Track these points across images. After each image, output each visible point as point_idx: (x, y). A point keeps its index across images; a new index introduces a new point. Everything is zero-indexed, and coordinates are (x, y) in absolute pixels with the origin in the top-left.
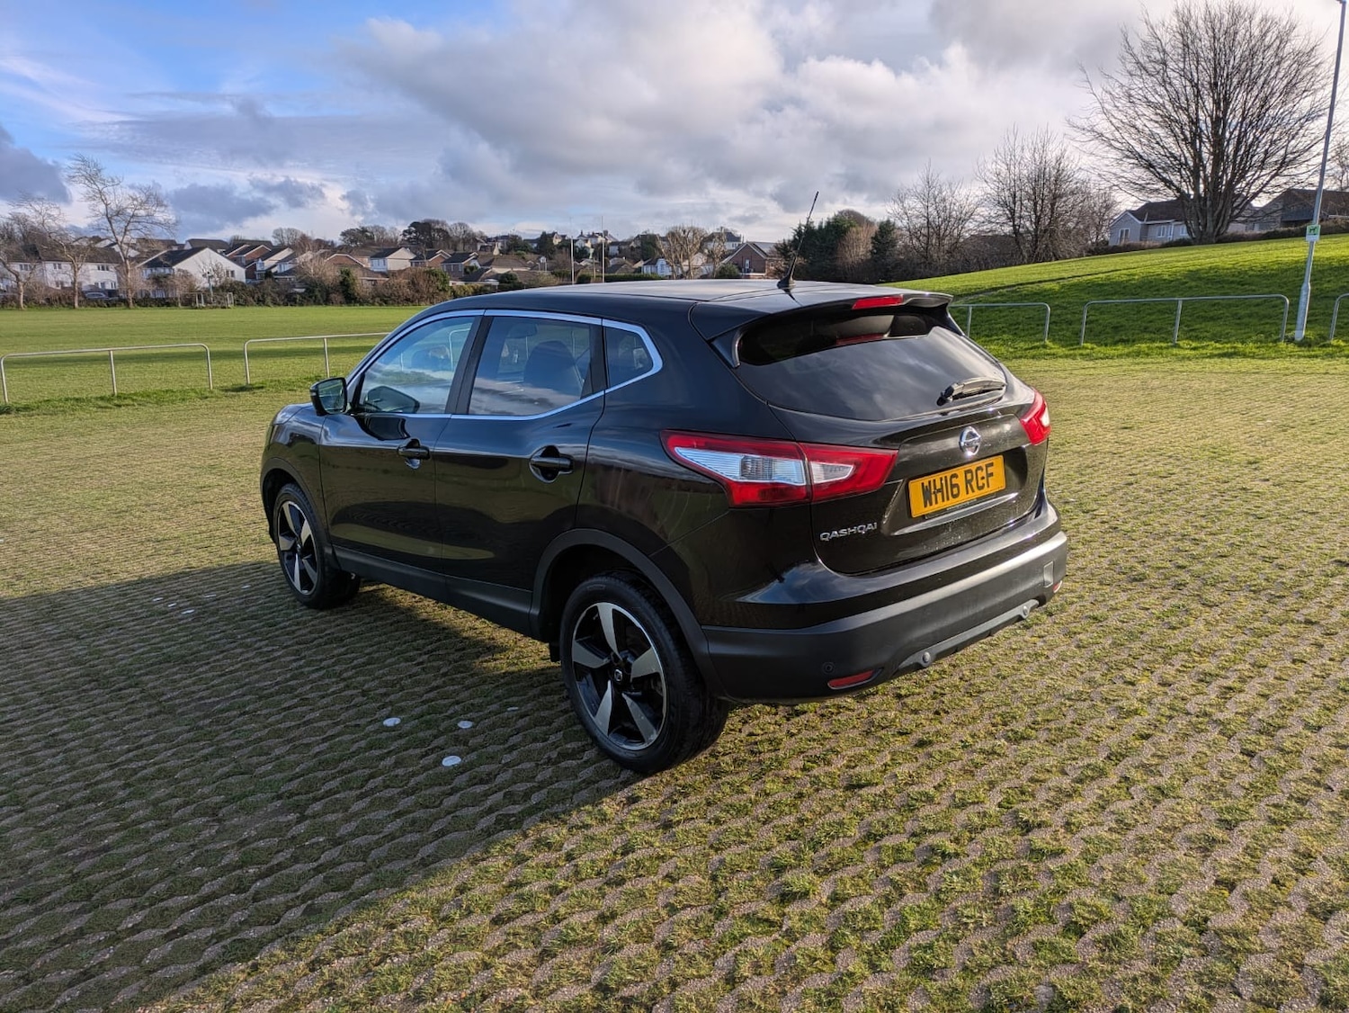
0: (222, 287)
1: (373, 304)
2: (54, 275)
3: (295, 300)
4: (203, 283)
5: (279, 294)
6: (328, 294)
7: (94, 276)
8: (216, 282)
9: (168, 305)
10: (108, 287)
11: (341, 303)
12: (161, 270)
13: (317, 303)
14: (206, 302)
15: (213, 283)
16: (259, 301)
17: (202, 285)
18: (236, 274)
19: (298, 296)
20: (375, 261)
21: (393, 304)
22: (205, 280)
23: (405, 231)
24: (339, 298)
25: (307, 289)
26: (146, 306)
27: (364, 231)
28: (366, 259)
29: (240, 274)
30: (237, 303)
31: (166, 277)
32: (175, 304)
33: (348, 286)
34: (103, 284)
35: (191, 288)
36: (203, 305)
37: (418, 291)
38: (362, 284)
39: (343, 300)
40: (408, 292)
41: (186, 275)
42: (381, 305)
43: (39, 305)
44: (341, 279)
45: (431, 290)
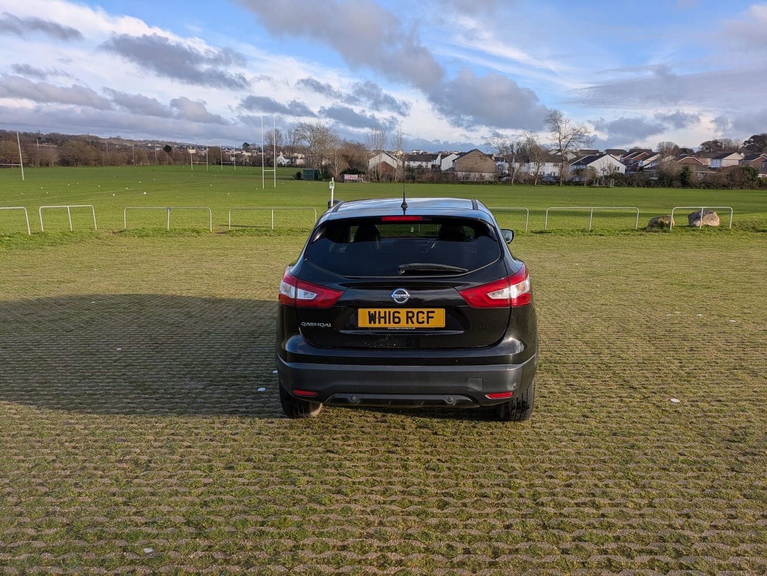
0: (611, 176)
1: (699, 188)
2: (531, 168)
3: (650, 184)
4: (600, 174)
5: (642, 180)
6: (671, 180)
7: (549, 169)
8: (608, 173)
9: (580, 185)
10: (556, 175)
11: (678, 187)
12: (581, 167)
13: (663, 186)
14: (599, 184)
15: (606, 174)
16: (629, 184)
17: (600, 175)
18: (620, 169)
19: (653, 182)
20: (715, 161)
21: (713, 188)
22: (602, 172)
23: (746, 141)
24: (679, 183)
25: (659, 178)
26: (569, 185)
27: (716, 142)
28: (709, 160)
29: (622, 169)
30: (616, 185)
31: (582, 170)
32: (583, 185)
33: (685, 176)
34: (554, 174)
35: (594, 176)
36: (597, 185)
37: (733, 180)
38: (697, 175)
39: (680, 185)
40: (725, 180)
41: (593, 169)
42: (704, 188)
43: (520, 183)
44: (682, 172)
45: (743, 180)
